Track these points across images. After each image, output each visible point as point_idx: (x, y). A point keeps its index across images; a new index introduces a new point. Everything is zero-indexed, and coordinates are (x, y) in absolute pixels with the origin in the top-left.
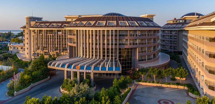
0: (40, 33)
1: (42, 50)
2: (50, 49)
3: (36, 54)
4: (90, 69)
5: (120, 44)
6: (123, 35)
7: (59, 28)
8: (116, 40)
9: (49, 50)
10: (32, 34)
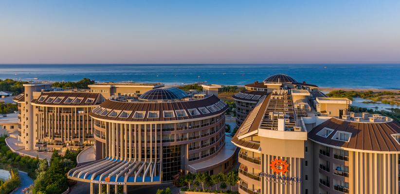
0: (49, 112)
1: (52, 138)
2: (65, 137)
3: (41, 144)
4: (123, 181)
5: (163, 141)
6: (168, 130)
7: (79, 105)
8: (158, 136)
9: (63, 138)
10: (36, 111)
